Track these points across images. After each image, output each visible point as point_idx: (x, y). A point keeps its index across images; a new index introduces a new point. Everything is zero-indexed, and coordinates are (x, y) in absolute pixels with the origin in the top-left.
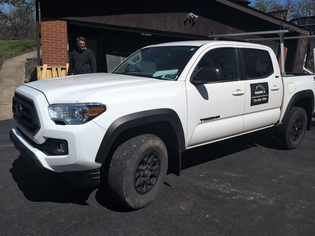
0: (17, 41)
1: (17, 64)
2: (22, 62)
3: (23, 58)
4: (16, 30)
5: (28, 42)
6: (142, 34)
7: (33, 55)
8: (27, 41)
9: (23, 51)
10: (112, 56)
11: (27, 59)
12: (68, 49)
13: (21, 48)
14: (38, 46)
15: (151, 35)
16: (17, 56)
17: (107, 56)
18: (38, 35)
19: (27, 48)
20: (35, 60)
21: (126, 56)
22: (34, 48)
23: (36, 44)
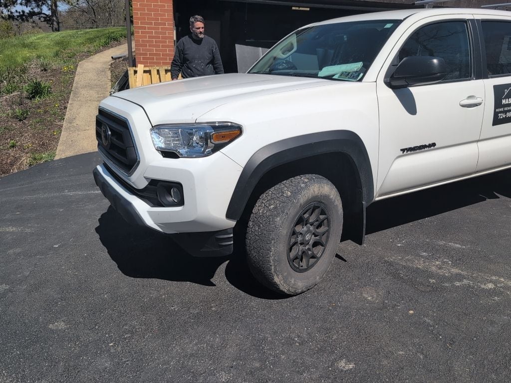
0: (96, 29)
1: (99, 66)
2: (105, 63)
3: (105, 57)
4: (94, 13)
5: (112, 31)
6: (293, 8)
7: (121, 50)
8: (111, 29)
9: (106, 46)
10: (245, 46)
11: (112, 57)
12: (175, 38)
13: (103, 41)
14: (129, 36)
15: (308, 9)
16: (98, 54)
17: (237, 46)
18: (128, 19)
19: (112, 41)
20: (125, 59)
21: (268, 46)
22: (122, 40)
23: (125, 32)
